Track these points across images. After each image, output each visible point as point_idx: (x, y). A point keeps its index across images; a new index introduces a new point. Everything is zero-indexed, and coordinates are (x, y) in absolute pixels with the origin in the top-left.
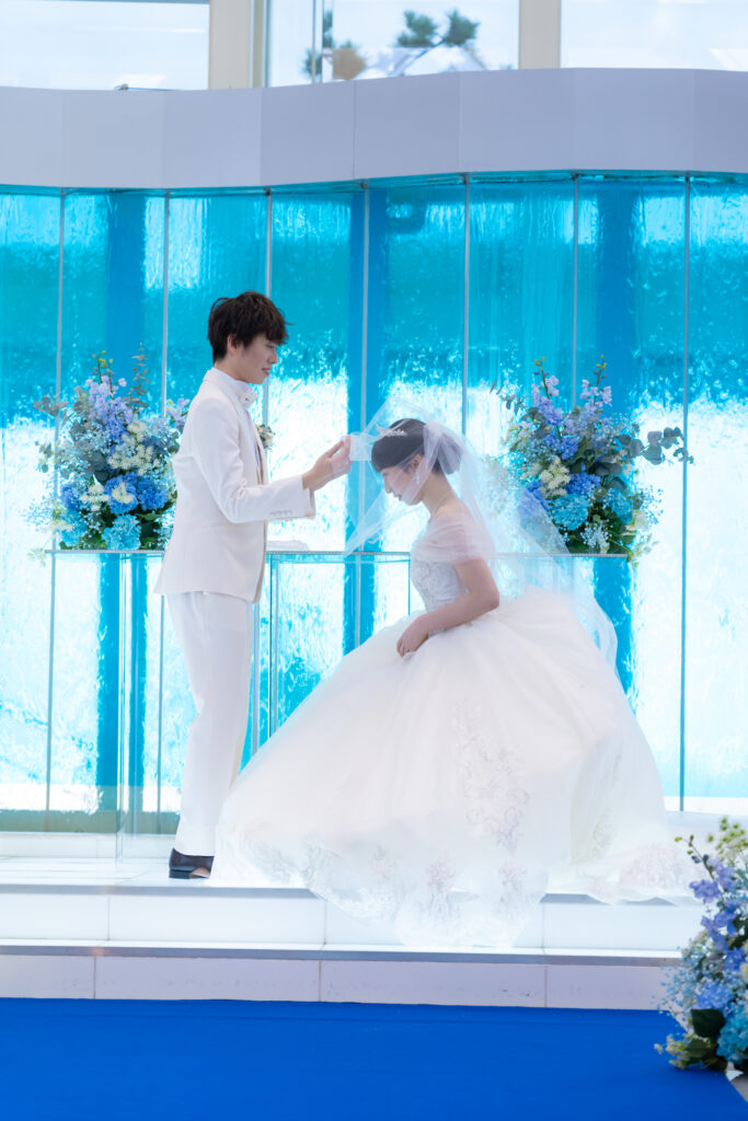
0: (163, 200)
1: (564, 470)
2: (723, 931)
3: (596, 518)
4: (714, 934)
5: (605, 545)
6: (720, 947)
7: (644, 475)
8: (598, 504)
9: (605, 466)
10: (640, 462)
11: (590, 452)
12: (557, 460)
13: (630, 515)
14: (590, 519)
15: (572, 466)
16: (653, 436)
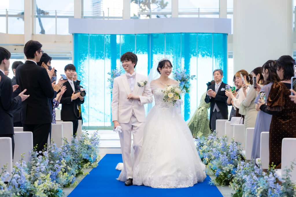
0: (119, 35)
1: (180, 81)
2: (199, 145)
3: (184, 88)
4: (198, 145)
5: (185, 91)
6: (198, 147)
7: (191, 81)
8: (184, 86)
9: (185, 80)
10: (190, 80)
11: (183, 79)
12: (179, 80)
13: (189, 87)
14: (183, 88)
15: (181, 81)
16: (192, 76)
